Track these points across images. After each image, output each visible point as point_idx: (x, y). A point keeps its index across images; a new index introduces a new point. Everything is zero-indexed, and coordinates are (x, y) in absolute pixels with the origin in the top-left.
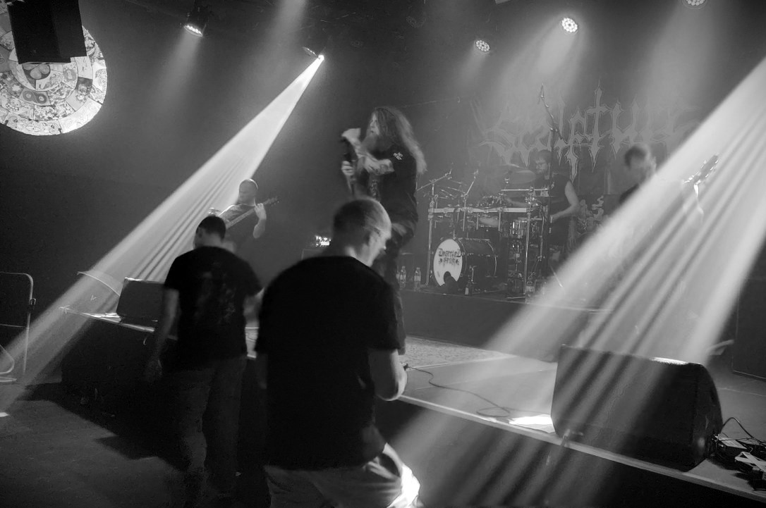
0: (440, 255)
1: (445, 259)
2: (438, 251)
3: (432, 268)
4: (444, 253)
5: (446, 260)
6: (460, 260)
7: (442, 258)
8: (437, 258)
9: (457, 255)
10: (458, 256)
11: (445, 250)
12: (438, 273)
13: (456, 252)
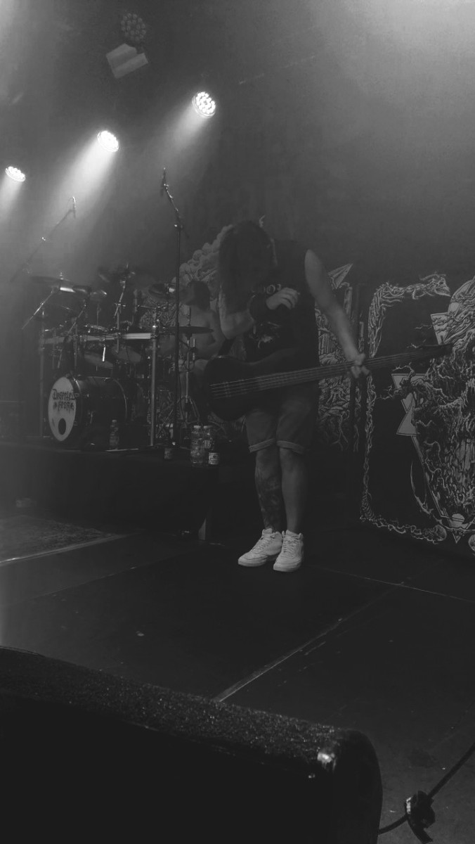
0: (54, 399)
1: (59, 402)
2: (52, 392)
3: (46, 415)
4: (58, 394)
5: (61, 404)
6: (74, 402)
7: (57, 401)
8: (51, 402)
9: (71, 397)
10: (73, 399)
11: (59, 390)
12: (53, 420)
13: (70, 394)
